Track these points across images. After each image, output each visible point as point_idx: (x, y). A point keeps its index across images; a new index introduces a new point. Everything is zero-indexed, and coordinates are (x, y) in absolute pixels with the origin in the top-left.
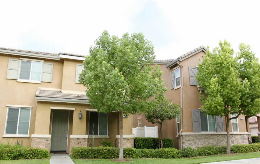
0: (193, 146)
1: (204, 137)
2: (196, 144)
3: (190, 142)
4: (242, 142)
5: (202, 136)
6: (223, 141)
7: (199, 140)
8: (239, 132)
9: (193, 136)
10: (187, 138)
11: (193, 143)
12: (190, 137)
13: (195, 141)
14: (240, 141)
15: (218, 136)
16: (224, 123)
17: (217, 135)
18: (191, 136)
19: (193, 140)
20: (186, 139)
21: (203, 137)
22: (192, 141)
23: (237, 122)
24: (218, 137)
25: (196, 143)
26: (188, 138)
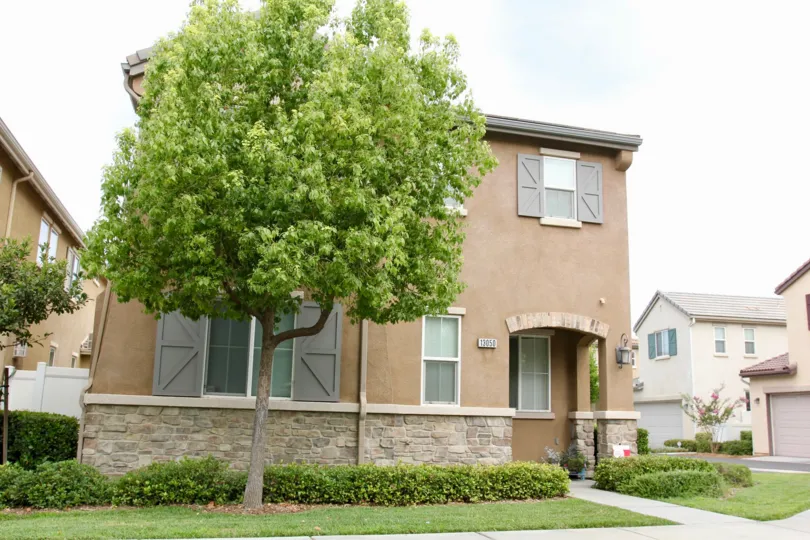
0: (141, 456)
1: (213, 421)
2: (162, 451)
3: (127, 440)
4: (475, 451)
5: (203, 414)
6: (327, 443)
7: (178, 430)
8: (458, 406)
9: (148, 411)
10: (113, 421)
11: (142, 444)
12: (132, 418)
13: (155, 435)
14: (461, 448)
15: (301, 416)
16: (343, 359)
17: (294, 412)
18: (138, 410)
19: (148, 430)
20: (106, 423)
21: (206, 419)
22: (138, 436)
23: (458, 359)
24: (297, 421)
25: (161, 446)
26: (119, 420)
